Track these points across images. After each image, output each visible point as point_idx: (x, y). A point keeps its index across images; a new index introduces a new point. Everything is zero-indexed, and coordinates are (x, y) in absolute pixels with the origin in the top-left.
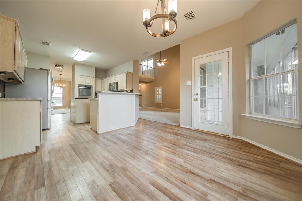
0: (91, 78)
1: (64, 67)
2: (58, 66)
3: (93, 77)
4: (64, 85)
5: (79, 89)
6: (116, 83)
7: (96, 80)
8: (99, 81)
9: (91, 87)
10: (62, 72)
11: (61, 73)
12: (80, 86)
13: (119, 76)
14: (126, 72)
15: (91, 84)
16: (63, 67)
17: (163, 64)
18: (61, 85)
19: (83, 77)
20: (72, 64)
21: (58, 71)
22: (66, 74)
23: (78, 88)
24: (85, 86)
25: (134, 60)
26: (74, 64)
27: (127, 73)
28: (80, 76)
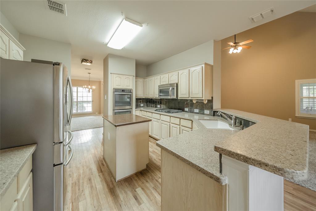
0: (131, 77)
1: (93, 62)
2: (85, 62)
3: (134, 76)
4: (94, 87)
5: (115, 96)
6: (175, 85)
7: (137, 80)
8: (140, 80)
9: (130, 91)
10: (91, 70)
11: (89, 71)
12: (116, 90)
13: (180, 72)
14: (201, 64)
15: (130, 88)
16: (91, 62)
17: (240, 49)
18: (89, 87)
19: (120, 76)
20: (104, 57)
21: (86, 69)
22: (97, 73)
23: (113, 94)
24: (123, 91)
25: (214, 40)
26: (108, 55)
27: (204, 66)
28: (115, 75)
